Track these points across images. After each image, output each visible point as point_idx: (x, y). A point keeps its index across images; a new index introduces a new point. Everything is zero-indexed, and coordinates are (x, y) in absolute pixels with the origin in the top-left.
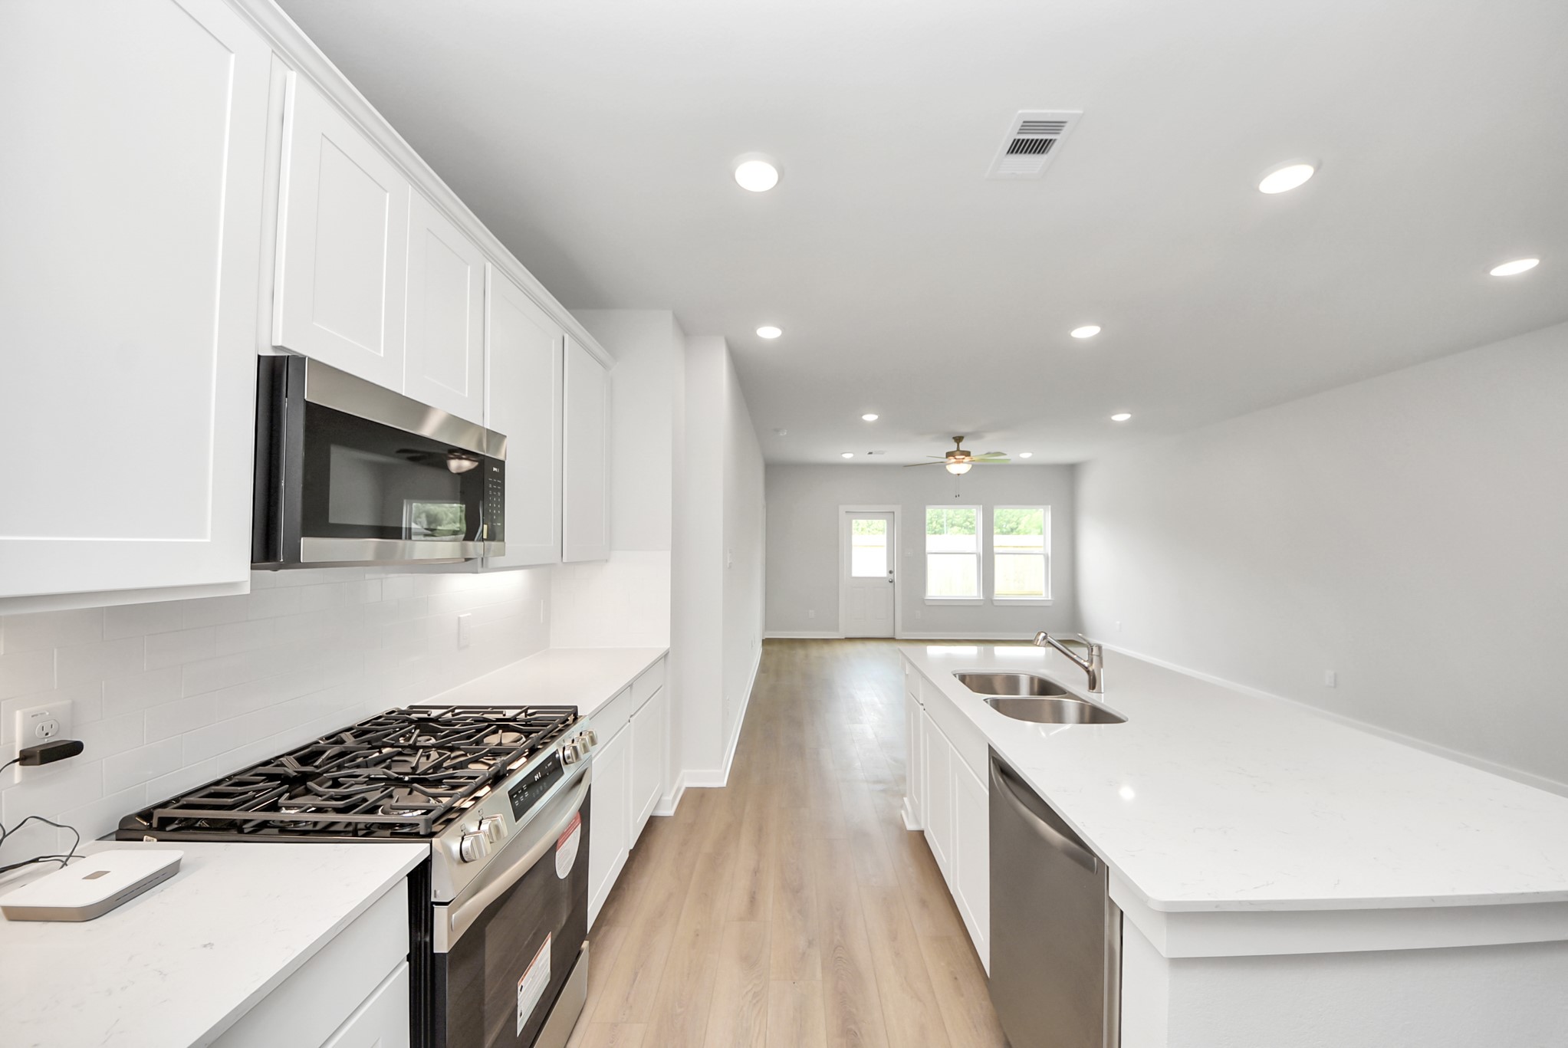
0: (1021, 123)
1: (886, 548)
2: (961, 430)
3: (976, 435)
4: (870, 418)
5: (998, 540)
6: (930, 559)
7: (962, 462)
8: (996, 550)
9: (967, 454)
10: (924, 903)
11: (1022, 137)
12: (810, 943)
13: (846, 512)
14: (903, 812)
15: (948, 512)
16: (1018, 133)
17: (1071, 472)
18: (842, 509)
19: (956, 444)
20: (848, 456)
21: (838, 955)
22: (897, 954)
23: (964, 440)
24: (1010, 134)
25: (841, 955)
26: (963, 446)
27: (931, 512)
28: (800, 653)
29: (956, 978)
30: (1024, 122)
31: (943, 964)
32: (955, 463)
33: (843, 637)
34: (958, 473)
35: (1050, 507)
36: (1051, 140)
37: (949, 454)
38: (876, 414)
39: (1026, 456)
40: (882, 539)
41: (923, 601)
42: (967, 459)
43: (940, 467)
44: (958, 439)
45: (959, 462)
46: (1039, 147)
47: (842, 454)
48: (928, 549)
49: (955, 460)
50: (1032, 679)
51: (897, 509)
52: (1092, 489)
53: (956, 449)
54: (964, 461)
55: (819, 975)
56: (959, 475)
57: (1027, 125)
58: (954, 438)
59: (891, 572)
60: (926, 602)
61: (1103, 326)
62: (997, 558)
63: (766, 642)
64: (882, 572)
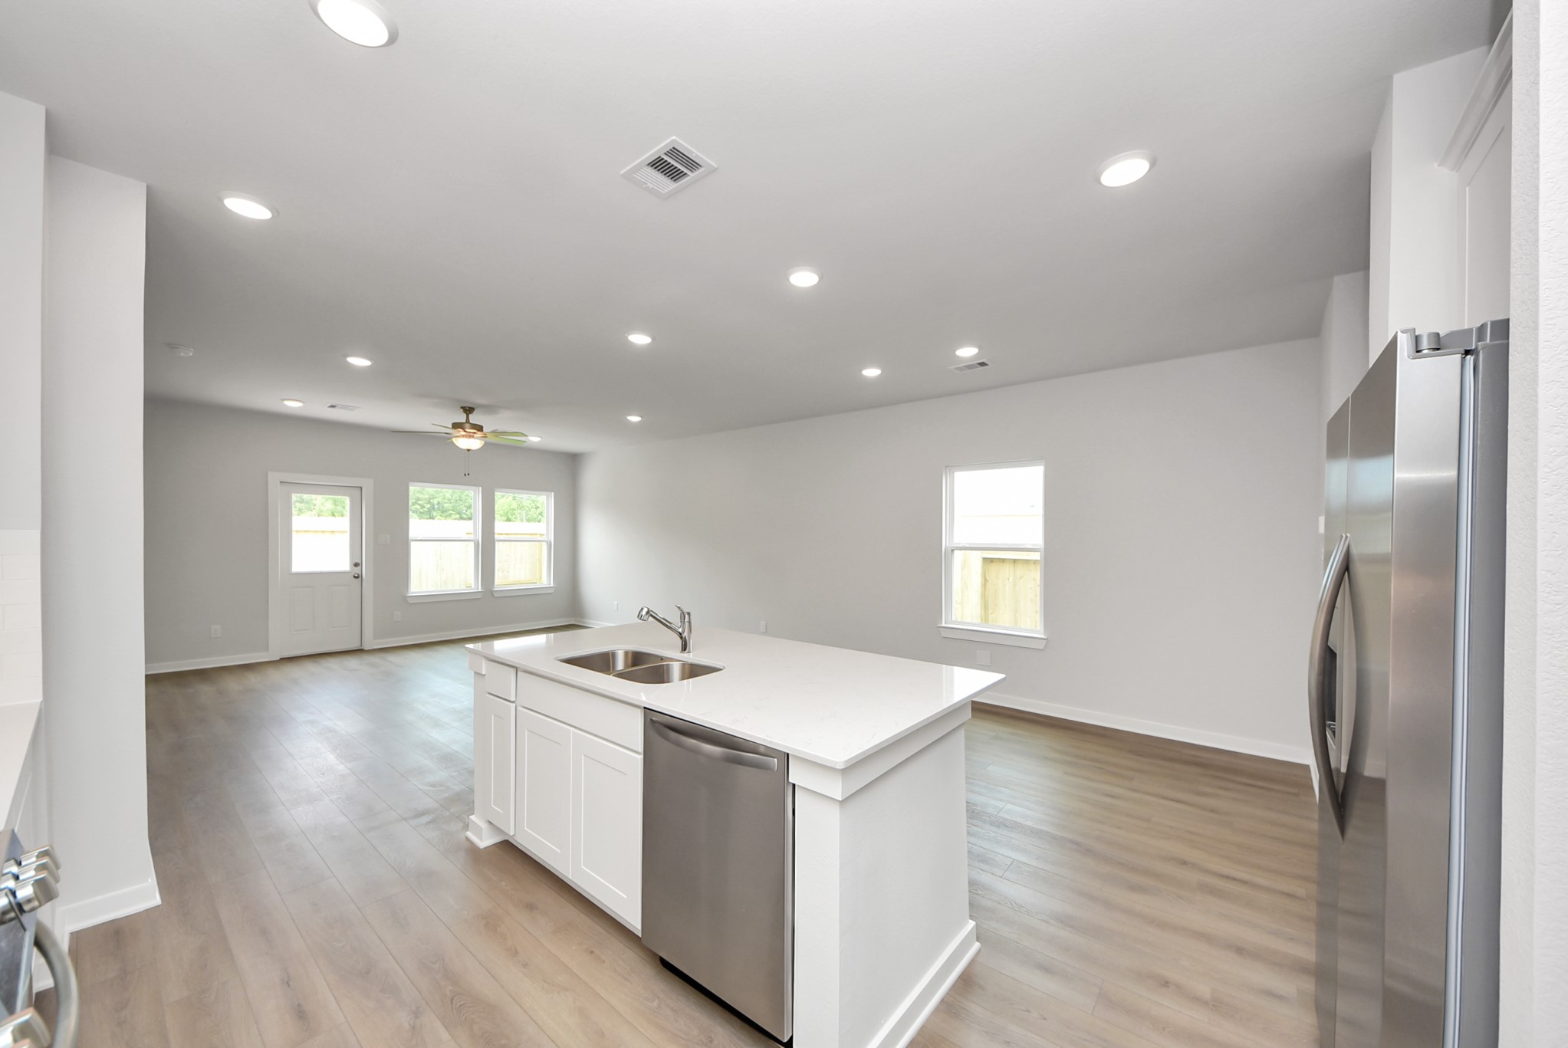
0: (671, 148)
1: (349, 533)
2: (474, 399)
3: (490, 409)
4: (359, 362)
5: (500, 527)
6: (414, 547)
7: (473, 437)
8: (496, 536)
9: (480, 428)
10: (531, 907)
11: (666, 158)
12: (416, 1014)
13: (281, 482)
14: (469, 834)
15: (445, 494)
16: (665, 154)
17: (573, 461)
18: (274, 478)
19: (465, 415)
20: (293, 405)
21: (459, 1004)
22: (525, 965)
23: (475, 412)
24: (656, 150)
25: (462, 1002)
26: (474, 418)
27: (415, 490)
28: (205, 691)
29: (592, 952)
30: (674, 148)
31: (574, 948)
32: (463, 436)
33: (278, 659)
34: (468, 448)
35: (553, 493)
36: (686, 174)
37: (456, 426)
38: (370, 359)
39: (534, 439)
40: (344, 523)
41: (405, 598)
42: (479, 434)
43: (444, 440)
44: (468, 410)
45: (470, 437)
46: (674, 174)
47: (283, 400)
48: (412, 534)
49: (464, 433)
50: (626, 653)
51: (367, 484)
52: (593, 479)
53: (465, 421)
54: (475, 435)
55: (445, 1035)
56: (468, 450)
57: (674, 152)
58: (462, 408)
59: (356, 565)
60: (408, 599)
61: (653, 339)
62: (498, 546)
63: (151, 679)
64: (343, 564)
